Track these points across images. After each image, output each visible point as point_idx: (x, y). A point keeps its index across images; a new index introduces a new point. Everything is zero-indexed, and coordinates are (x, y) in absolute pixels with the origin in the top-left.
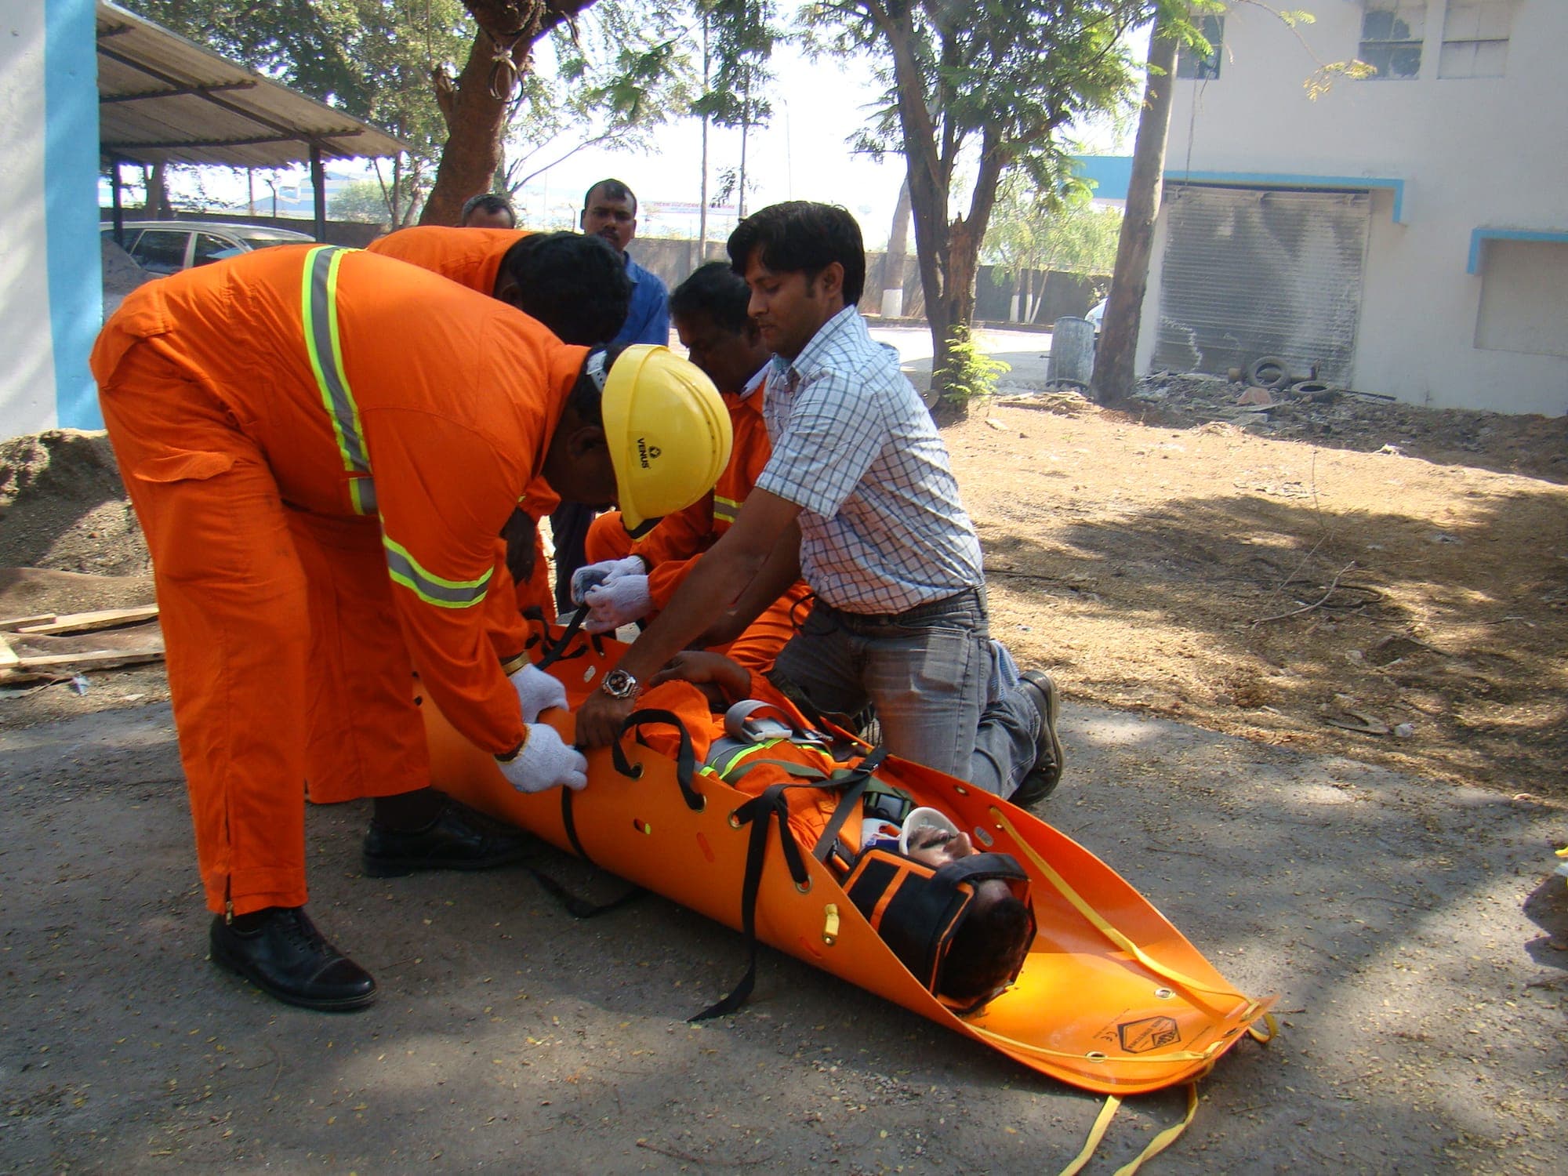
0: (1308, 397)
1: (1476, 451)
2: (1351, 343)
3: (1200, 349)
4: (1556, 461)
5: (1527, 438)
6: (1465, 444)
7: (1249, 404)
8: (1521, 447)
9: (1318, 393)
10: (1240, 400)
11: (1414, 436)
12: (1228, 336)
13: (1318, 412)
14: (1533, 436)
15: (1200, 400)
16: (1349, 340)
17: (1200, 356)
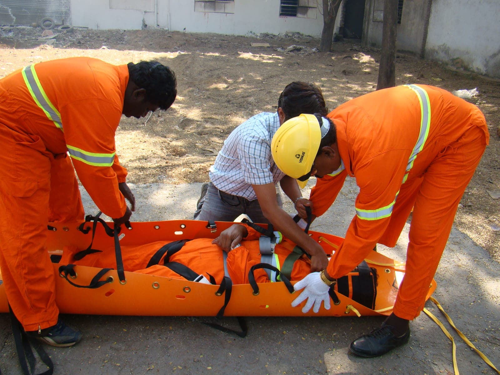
0: (65, 31)
1: (126, 44)
2: (69, 10)
3: (14, 15)
4: (151, 45)
5: (139, 38)
6: (121, 42)
7: (47, 36)
8: (140, 41)
9: (68, 29)
10: (42, 35)
11: (106, 41)
12: (24, 10)
13: (71, 36)
14: (140, 37)
15: (28, 36)
16: (68, 9)
17: (14, 18)
